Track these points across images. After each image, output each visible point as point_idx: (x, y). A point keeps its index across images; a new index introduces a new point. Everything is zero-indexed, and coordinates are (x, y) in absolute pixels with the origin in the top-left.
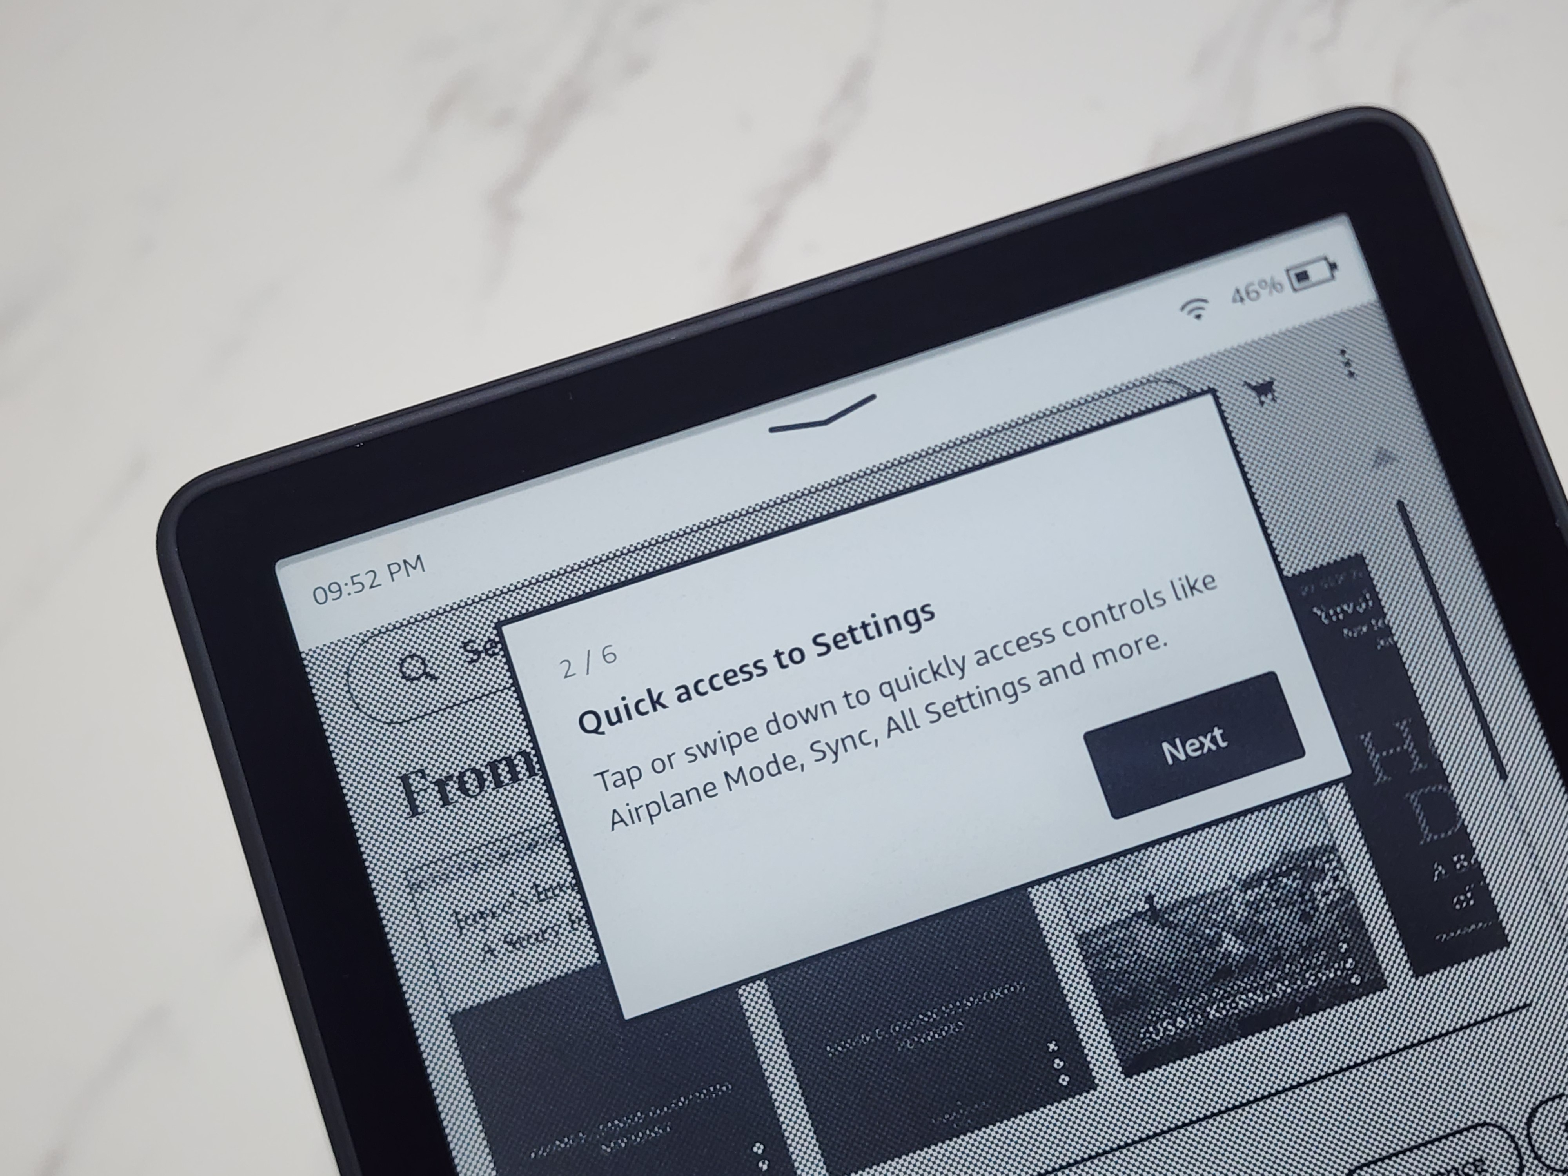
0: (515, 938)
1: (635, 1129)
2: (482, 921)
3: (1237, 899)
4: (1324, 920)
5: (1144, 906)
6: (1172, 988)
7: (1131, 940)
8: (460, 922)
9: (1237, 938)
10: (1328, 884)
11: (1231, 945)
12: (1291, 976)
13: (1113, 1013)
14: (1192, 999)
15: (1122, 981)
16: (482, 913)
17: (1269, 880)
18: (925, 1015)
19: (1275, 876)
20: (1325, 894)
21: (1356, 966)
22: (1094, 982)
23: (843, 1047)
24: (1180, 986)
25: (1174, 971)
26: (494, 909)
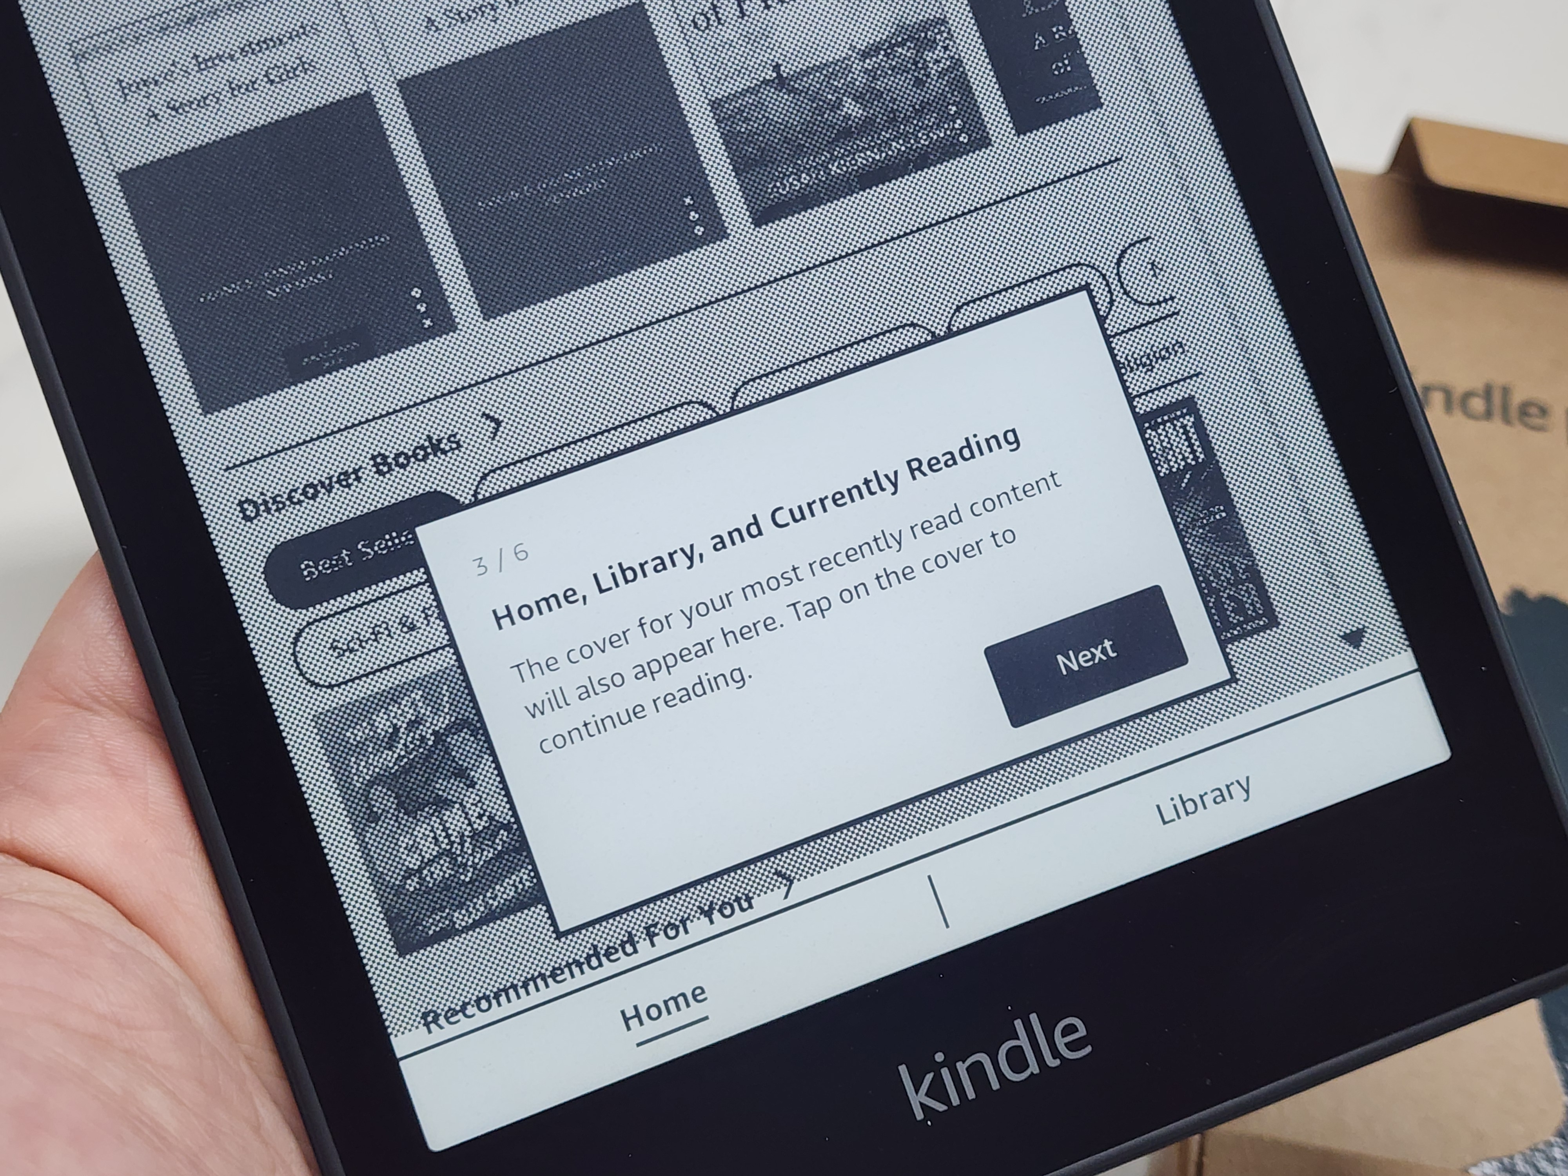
0: (178, 104)
1: (299, 275)
2: (145, 89)
3: (857, 66)
4: (935, 86)
5: (771, 75)
6: (797, 148)
7: (760, 105)
8: (125, 90)
9: (857, 102)
10: (939, 52)
11: (851, 108)
12: (906, 136)
13: (743, 171)
14: (815, 157)
15: (751, 142)
16: (145, 81)
17: (885, 50)
18: (570, 174)
19: (892, 46)
20: (937, 61)
21: (964, 127)
22: (726, 143)
23: (494, 202)
24: (804, 146)
25: (799, 133)
26: (157, 78)
